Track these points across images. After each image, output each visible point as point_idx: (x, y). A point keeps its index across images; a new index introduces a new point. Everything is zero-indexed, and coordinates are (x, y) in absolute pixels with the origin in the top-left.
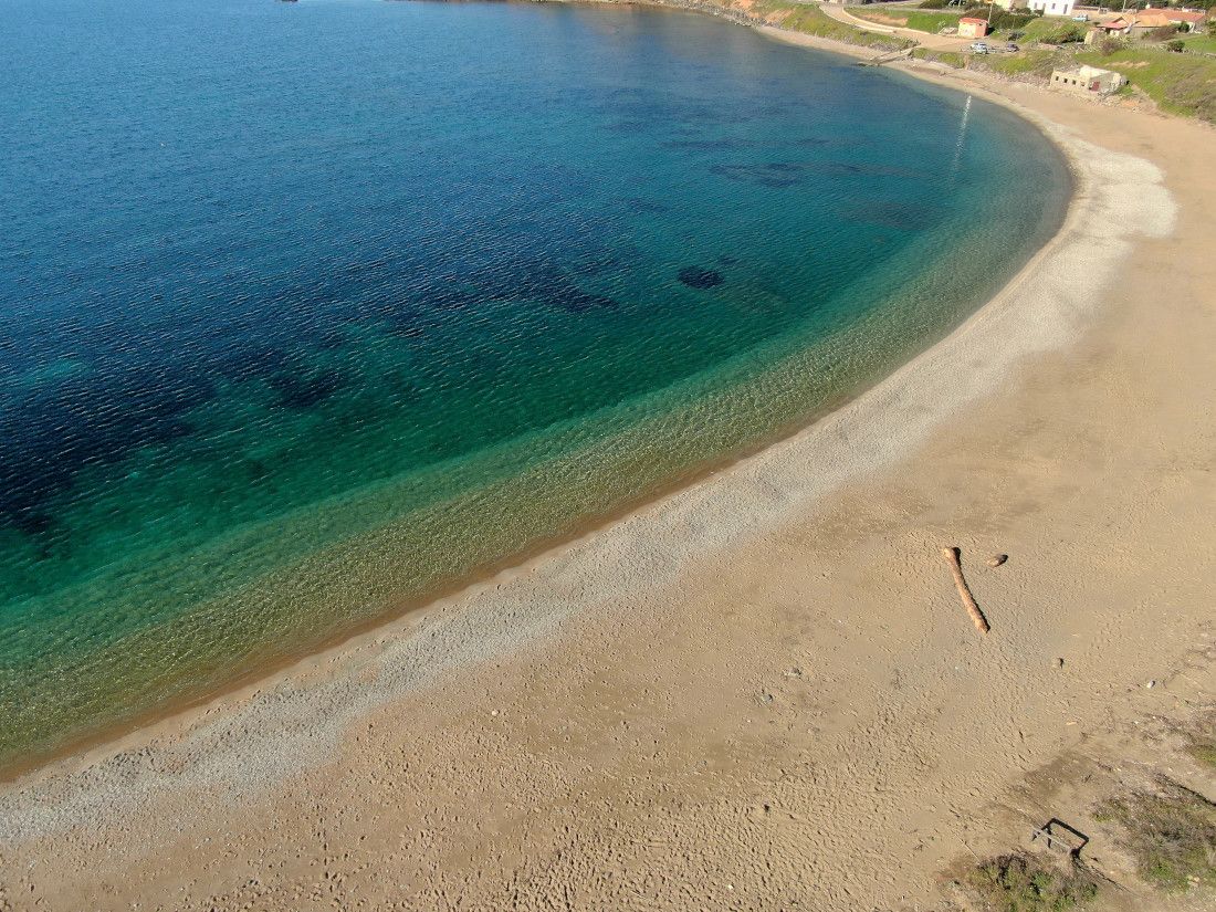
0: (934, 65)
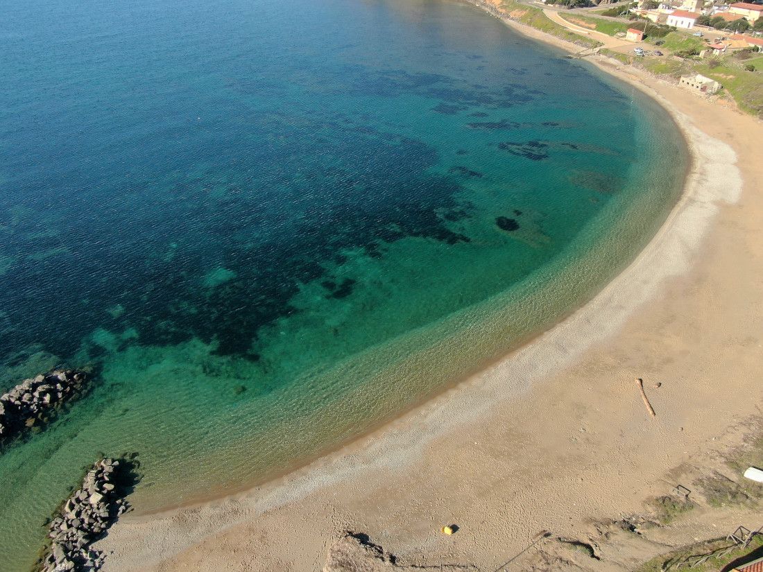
0: (612, 61)
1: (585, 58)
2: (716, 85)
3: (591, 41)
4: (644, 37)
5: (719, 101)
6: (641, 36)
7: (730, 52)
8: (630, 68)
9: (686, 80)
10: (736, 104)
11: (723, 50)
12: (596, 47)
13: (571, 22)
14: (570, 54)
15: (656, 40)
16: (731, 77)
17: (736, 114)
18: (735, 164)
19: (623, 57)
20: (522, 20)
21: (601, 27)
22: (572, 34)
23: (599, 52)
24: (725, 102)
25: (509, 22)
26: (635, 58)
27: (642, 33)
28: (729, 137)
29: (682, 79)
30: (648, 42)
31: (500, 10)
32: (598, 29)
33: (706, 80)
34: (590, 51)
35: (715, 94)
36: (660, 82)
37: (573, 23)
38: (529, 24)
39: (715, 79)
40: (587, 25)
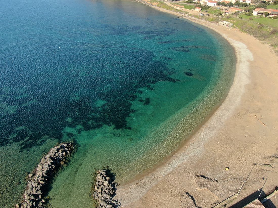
0: (194, 18)
1: (184, 18)
2: (231, 24)
3: (184, 12)
4: (201, 10)
5: (233, 29)
6: (200, 9)
7: (231, 13)
8: (201, 20)
9: (221, 23)
10: (239, 30)
11: (229, 13)
12: (187, 14)
13: (175, 6)
14: (179, 16)
15: (206, 10)
16: (235, 21)
17: (240, 33)
18: (247, 48)
19: (197, 17)
20: (157, 6)
21: (186, 7)
22: (177, 10)
23: (188, 15)
24: (235, 29)
25: (153, 6)
26: (201, 17)
27: (201, 8)
28: (241, 40)
29: (220, 23)
30: (203, 11)
31: (148, 2)
32: (185, 7)
33: (227, 23)
34: (185, 15)
35: (231, 27)
36: (212, 24)
37: (176, 6)
38: (160, 7)
39: (230, 22)
40: (181, 6)
